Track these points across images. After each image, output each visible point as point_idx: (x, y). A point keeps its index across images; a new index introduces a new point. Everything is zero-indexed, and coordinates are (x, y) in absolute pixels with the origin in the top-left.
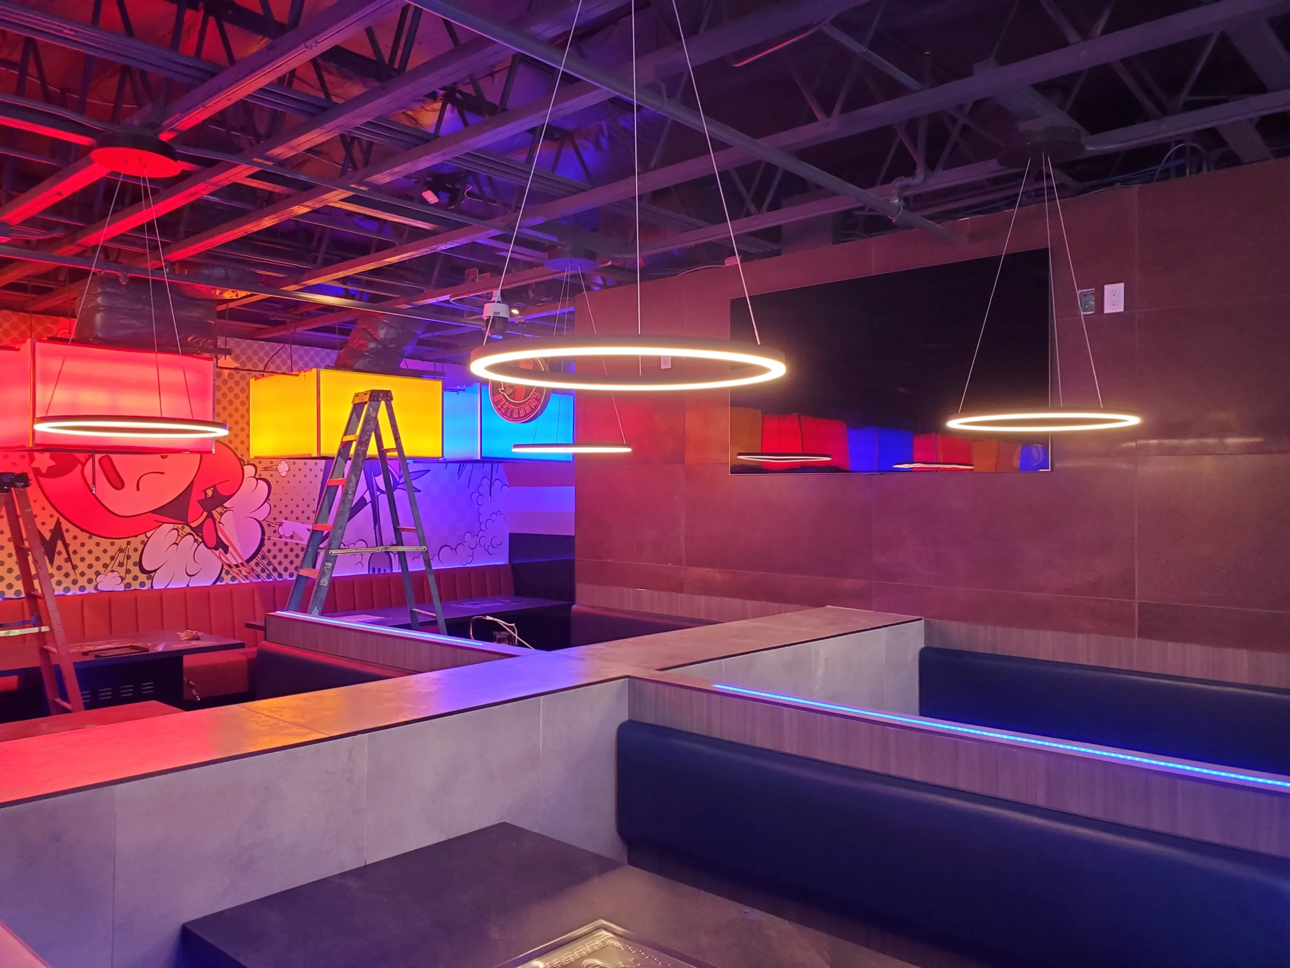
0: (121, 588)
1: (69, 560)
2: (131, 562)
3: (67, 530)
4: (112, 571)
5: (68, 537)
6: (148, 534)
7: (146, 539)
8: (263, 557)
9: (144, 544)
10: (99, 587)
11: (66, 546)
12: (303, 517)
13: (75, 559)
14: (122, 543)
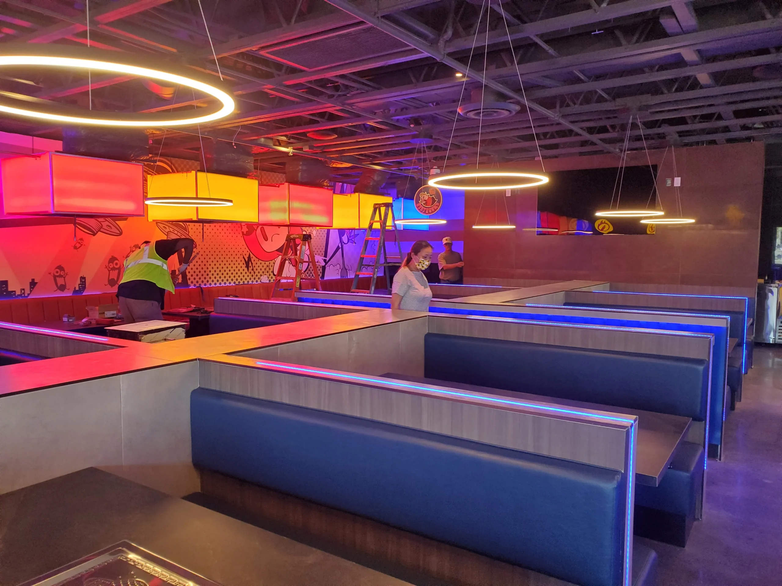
0: (268, 282)
1: (253, 270)
2: (270, 271)
3: (252, 258)
4: (265, 275)
5: (252, 260)
6: (275, 260)
7: (274, 262)
8: (309, 270)
9: (274, 263)
10: (262, 281)
11: (252, 264)
12: (321, 254)
13: (255, 269)
14: (267, 263)
